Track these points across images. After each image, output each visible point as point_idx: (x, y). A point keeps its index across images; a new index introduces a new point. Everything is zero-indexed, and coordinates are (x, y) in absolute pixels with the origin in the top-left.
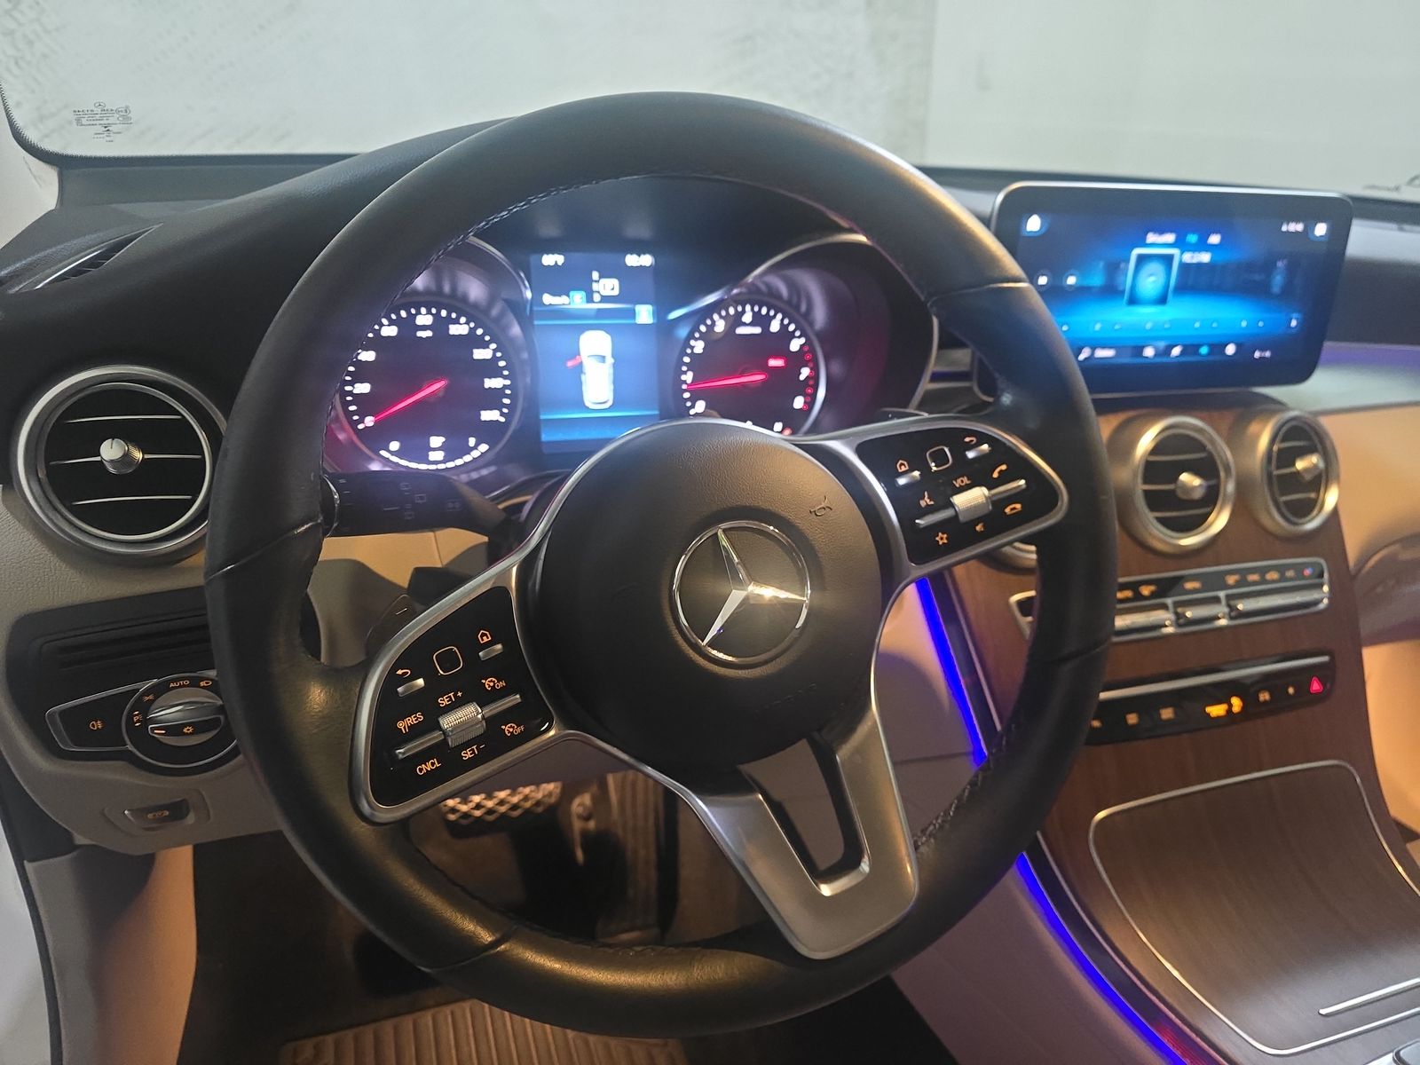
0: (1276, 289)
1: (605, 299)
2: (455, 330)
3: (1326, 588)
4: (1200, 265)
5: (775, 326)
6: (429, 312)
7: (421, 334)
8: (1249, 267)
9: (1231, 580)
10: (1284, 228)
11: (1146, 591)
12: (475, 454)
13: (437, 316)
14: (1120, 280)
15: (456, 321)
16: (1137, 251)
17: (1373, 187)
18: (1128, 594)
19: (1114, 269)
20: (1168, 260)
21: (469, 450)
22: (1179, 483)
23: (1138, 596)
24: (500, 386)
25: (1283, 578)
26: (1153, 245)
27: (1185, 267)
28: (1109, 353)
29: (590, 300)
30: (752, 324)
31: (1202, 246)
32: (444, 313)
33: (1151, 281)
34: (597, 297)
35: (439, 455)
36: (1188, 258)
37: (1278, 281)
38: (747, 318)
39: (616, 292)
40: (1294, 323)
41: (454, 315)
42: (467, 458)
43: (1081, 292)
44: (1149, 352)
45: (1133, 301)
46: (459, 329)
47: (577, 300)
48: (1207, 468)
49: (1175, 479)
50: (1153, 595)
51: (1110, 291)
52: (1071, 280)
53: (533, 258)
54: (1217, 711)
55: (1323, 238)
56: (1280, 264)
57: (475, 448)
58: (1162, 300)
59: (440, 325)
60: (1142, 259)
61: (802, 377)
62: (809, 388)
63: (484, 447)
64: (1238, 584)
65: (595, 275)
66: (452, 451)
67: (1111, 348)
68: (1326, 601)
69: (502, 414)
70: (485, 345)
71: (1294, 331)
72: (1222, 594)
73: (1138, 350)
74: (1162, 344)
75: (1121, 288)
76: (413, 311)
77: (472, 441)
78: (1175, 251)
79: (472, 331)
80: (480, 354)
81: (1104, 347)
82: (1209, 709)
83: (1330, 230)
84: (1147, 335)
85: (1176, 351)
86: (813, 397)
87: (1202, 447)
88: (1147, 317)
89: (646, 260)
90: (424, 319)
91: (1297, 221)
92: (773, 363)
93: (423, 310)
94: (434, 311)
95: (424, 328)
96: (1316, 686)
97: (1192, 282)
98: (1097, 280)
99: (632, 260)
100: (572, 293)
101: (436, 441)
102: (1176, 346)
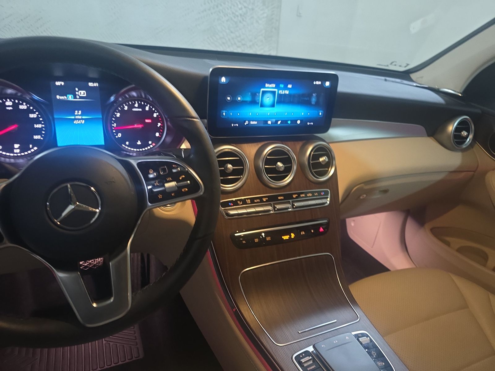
0: (313, 103)
1: (81, 98)
2: (21, 107)
3: (329, 199)
4: (285, 95)
5: (147, 108)
6: (11, 101)
7: (8, 108)
8: (303, 95)
9: (294, 196)
10: (315, 83)
11: (264, 200)
12: (32, 150)
13: (14, 103)
14: (257, 99)
15: (22, 104)
16: (262, 90)
17: (380, 65)
18: (258, 200)
19: (254, 95)
20: (274, 93)
21: (30, 149)
22: (277, 165)
23: (263, 201)
24: (40, 127)
25: (313, 195)
26: (268, 88)
27: (280, 96)
28: (256, 123)
29: (75, 98)
30: (138, 108)
31: (286, 88)
32: (17, 101)
33: (268, 99)
34: (78, 97)
35: (18, 151)
36: (281, 92)
37: (314, 100)
38: (136, 105)
39: (85, 95)
40: (320, 114)
41: (21, 102)
42: (29, 152)
43: (243, 103)
44: (269, 122)
45: (262, 106)
46: (23, 107)
47: (70, 98)
48: (287, 161)
49: (275, 164)
50: (267, 201)
51: (254, 102)
52: (239, 99)
53: (52, 83)
54: (286, 237)
55: (328, 87)
56: (314, 95)
57: (32, 148)
58: (273, 106)
59: (15, 106)
60: (264, 92)
61: (158, 126)
62: (161, 130)
63: (36, 148)
64: (297, 198)
65: (77, 89)
66: (22, 149)
67: (255, 121)
68: (328, 202)
69: (42, 137)
70: (34, 113)
71: (320, 116)
72: (291, 201)
73: (266, 122)
74: (274, 120)
75: (257, 101)
76: (4, 100)
77: (31, 146)
78: (276, 90)
79: (28, 108)
80: (31, 116)
81: (253, 121)
82: (283, 237)
83: (331, 84)
84: (268, 117)
85: (279, 122)
86: (163, 133)
87: (287, 154)
88: (267, 112)
89: (96, 85)
90: (9, 103)
91: (319, 81)
92: (147, 121)
93: (8, 100)
94: (13, 100)
95: (9, 106)
96: (321, 230)
97: (282, 100)
98: (248, 99)
99: (91, 84)
100: (68, 95)
101: (16, 146)
102: (279, 121)
